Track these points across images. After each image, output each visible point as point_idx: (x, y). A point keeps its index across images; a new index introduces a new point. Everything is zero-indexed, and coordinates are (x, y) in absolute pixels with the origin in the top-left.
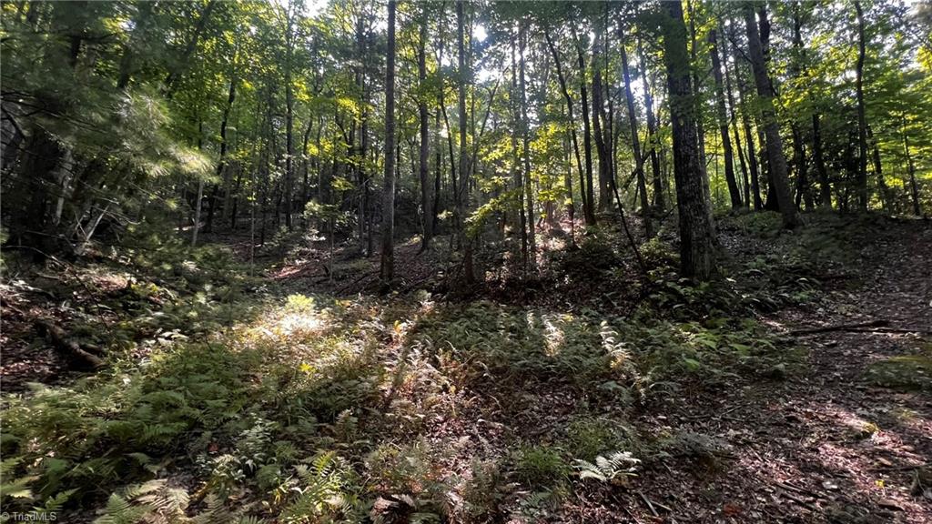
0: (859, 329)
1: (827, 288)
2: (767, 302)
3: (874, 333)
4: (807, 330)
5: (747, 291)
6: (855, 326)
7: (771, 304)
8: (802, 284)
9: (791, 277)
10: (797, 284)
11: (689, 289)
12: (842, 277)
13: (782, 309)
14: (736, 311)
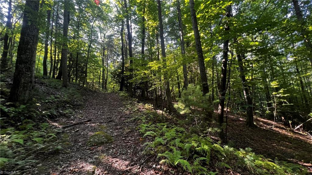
0: (84, 123)
1: (74, 109)
2: (54, 114)
3: (88, 124)
4: (68, 125)
5: (45, 110)
6: (83, 122)
7: (55, 115)
8: (67, 107)
9: (63, 104)
10: (65, 107)
11: (12, 109)
12: (79, 105)
13: (59, 117)
14: (38, 119)
